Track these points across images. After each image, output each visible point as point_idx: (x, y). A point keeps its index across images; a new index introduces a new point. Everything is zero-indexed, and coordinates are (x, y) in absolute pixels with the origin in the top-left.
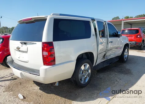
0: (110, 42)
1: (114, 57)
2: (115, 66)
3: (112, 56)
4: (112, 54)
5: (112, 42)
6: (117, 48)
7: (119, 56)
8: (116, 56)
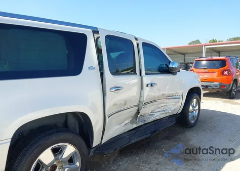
0: (147, 86)
1: (162, 117)
2: (167, 138)
3: (156, 114)
4: (157, 110)
5: (152, 86)
6: (169, 97)
7: (177, 114)
8: (167, 115)
